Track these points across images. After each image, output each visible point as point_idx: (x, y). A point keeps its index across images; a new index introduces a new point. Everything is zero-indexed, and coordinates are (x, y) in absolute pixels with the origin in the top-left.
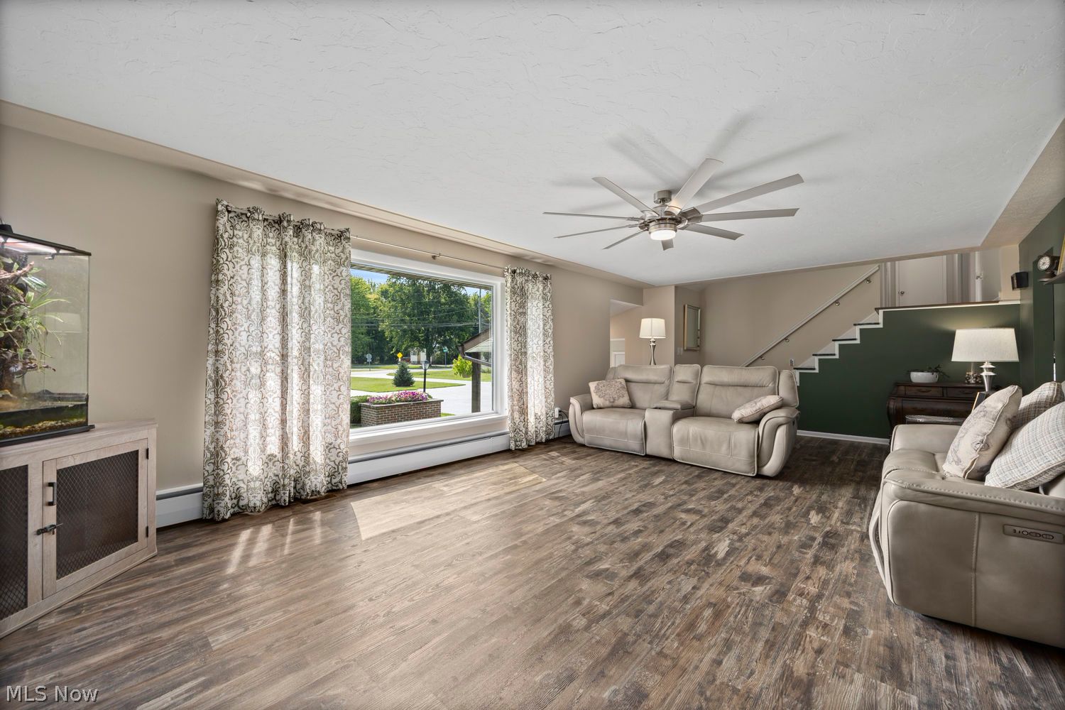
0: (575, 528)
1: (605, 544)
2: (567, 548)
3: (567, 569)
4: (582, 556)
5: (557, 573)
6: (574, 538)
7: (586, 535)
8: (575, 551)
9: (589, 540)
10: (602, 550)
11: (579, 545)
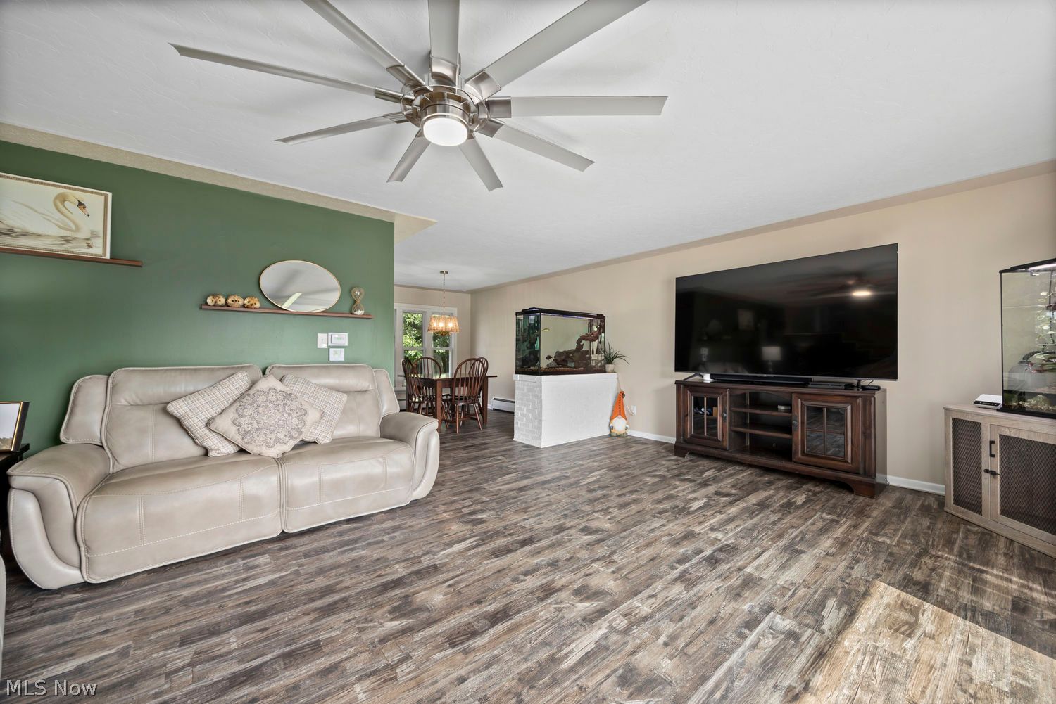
0: (611, 584)
1: (578, 559)
2: (622, 557)
3: (621, 538)
4: (606, 548)
5: (630, 535)
6: (613, 569)
7: (597, 571)
8: (613, 553)
9: (595, 565)
10: (584, 552)
11: (608, 559)
